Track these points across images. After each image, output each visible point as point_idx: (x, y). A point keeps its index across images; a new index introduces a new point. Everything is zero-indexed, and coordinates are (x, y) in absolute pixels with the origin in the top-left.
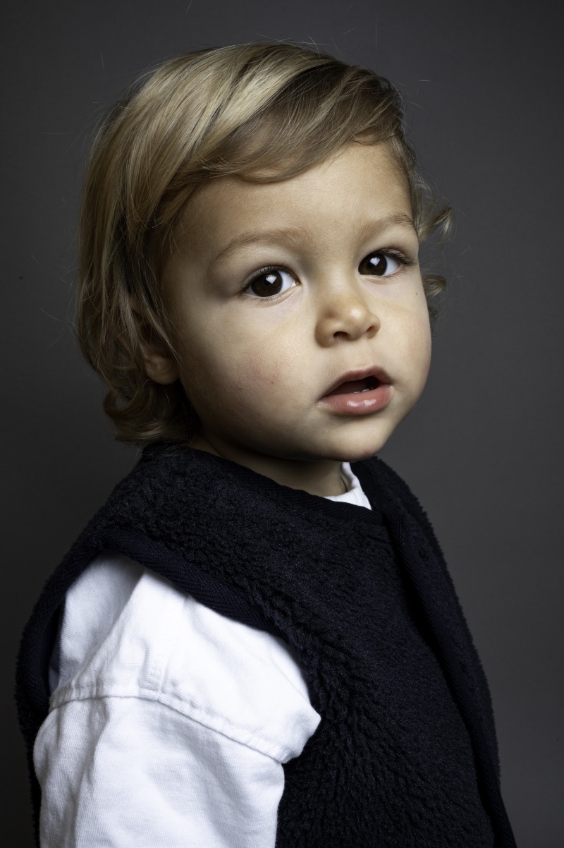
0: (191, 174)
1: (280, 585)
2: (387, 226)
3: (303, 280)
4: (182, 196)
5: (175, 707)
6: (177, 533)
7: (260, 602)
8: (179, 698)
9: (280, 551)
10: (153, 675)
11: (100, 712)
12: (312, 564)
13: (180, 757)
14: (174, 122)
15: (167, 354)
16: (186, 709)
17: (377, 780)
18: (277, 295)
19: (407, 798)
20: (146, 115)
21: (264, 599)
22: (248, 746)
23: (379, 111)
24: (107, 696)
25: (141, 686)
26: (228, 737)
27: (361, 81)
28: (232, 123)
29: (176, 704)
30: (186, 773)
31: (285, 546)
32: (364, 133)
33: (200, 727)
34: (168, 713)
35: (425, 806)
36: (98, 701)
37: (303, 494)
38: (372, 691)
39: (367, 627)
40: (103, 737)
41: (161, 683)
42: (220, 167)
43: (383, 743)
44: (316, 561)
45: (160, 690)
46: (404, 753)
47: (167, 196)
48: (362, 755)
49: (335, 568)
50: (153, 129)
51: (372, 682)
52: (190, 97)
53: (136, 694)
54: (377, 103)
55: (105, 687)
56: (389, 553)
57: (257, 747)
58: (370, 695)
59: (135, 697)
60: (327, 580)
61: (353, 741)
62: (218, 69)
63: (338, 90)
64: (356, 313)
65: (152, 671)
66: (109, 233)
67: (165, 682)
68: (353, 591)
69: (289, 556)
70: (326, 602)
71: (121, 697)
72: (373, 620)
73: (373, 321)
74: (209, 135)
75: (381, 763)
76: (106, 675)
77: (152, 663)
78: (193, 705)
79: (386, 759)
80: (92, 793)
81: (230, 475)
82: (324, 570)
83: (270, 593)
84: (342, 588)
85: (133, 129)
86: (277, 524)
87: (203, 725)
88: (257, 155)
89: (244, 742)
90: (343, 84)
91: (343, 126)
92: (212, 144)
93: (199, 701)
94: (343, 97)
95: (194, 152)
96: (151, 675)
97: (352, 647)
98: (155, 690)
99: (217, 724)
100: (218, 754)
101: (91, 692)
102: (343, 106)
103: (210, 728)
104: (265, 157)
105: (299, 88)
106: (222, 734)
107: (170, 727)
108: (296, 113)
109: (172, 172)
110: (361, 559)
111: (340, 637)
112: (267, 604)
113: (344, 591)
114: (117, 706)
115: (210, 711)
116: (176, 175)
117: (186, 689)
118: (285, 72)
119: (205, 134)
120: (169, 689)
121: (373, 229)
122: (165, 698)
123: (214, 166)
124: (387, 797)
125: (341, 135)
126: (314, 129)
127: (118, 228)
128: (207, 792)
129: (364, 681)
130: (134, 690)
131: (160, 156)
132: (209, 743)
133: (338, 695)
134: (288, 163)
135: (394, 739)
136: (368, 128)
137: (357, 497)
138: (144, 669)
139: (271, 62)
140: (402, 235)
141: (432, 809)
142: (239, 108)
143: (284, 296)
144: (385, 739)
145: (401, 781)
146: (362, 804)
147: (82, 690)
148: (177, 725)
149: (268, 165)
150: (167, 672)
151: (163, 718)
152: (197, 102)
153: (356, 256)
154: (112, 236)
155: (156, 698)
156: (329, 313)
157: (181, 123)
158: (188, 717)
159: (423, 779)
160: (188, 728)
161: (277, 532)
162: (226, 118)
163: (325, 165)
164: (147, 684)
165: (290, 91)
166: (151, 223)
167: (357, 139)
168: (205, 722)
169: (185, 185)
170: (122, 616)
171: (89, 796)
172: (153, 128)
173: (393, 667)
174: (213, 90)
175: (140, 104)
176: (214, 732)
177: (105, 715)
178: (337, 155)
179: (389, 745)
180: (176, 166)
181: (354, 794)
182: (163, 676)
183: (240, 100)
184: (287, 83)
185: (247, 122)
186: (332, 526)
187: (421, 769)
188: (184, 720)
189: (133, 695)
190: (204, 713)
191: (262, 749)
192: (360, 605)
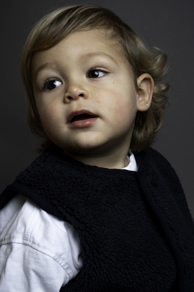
5: (33, 247)
8: (35, 243)
11: (10, 248)
16: (36, 247)
24: (12, 243)
29: (33, 245)
36: (10, 244)
40: (10, 256)
41: (29, 238)
45: (29, 240)
53: (22, 242)
55: (12, 239)
71: (16, 243)
76: (12, 235)
77: (26, 231)
80: (5, 275)
93: (40, 244)
96: (26, 235)
98: (27, 240)
101: (8, 241)
114: (15, 246)
117: (36, 240)
120: (32, 240)
122: (30, 244)
130: (21, 240)
138: (24, 233)
147: (5, 241)
155: (28, 244)
156: (66, 91)
158: (37, 250)
164: (25, 238)
171: (4, 276)
177: (11, 249)
182: (30, 235)
190: (42, 248)
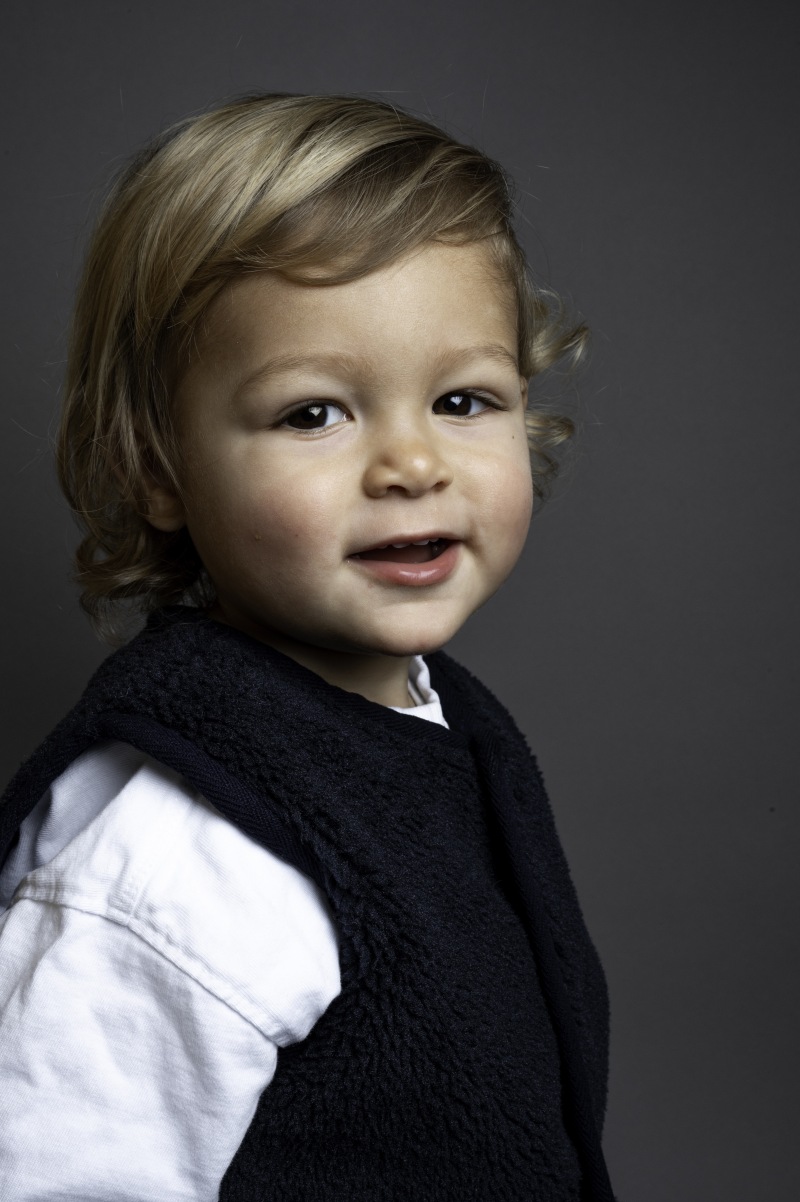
0: (221, 265)
1: (325, 805)
2: (473, 358)
3: (357, 415)
4: (210, 290)
5: (147, 939)
6: (196, 719)
7: (298, 819)
8: (154, 928)
9: (325, 767)
10: (128, 893)
11: (53, 923)
12: (368, 786)
13: (141, 1003)
14: (205, 197)
15: (171, 492)
16: (159, 942)
17: (414, 1070)
18: (321, 429)
19: (447, 1099)
20: (170, 185)
21: (305, 818)
22: (226, 1004)
23: (474, 202)
24: (65, 906)
25: (110, 902)
26: (203, 987)
27: (454, 164)
28: (277, 206)
29: (149, 934)
30: (142, 1024)
31: (332, 761)
32: (452, 230)
33: (172, 968)
34: (138, 945)
35: (468, 1114)
36: (55, 909)
37: (359, 699)
38: (422, 958)
39: (434, 876)
40: (51, 952)
41: (135, 905)
42: (257, 260)
43: (428, 1026)
44: (374, 783)
45: (132, 913)
46: (451, 1043)
47: (190, 289)
48: (402, 1037)
49: (399, 795)
50: (176, 204)
51: (424, 948)
52: (226, 170)
53: (103, 913)
54: (473, 191)
55: (66, 894)
56: (471, 786)
57: (238, 1008)
58: (419, 963)
59: (100, 916)
60: (387, 810)
61: (394, 1017)
62: (267, 134)
63: (419, 175)
64: (421, 464)
65: (128, 888)
66: (113, 328)
67: (140, 905)
68: (421, 827)
69: (336, 774)
70: (381, 838)
71: (82, 911)
72: (444, 868)
73: (442, 474)
74: (248, 218)
75: (421, 1049)
76: (69, 880)
77: (128, 879)
78: (169, 941)
79: (428, 1046)
81: (268, 664)
82: (384, 796)
83: (311, 811)
84: (407, 822)
85: (152, 202)
86: (324, 731)
87: (176, 967)
88: (307, 248)
89: (222, 996)
90: (427, 167)
91: (420, 222)
92: (249, 232)
93: (177, 936)
94: (427, 183)
95: (229, 237)
96: (125, 892)
97: (404, 900)
98: (126, 912)
99: (194, 968)
100: (187, 1005)
101: (48, 894)
102: (423, 196)
103: (185, 973)
104: (318, 252)
105: (369, 169)
106: (197, 982)
107: (136, 962)
108: (361, 201)
109: (197, 260)
110: (431, 791)
111: (391, 884)
112: (307, 824)
113: (408, 827)
114: (74, 921)
115: (189, 953)
116: (202, 265)
117: (163, 918)
118: (354, 147)
119: (244, 217)
120: (144, 914)
121: (453, 360)
122: (137, 925)
123: (251, 258)
124: (423, 1094)
125: (417, 233)
126: (383, 222)
127: (125, 322)
128: (164, 1053)
129: (414, 944)
130: (100, 906)
131: (182, 240)
132: (179, 990)
133: (384, 955)
134: (345, 261)
135: (442, 1024)
136: (457, 225)
137: (432, 712)
138: (118, 884)
139: (338, 130)
140: (495, 372)
141: (476, 1120)
142: (289, 188)
143: (330, 431)
144: (429, 1021)
145: (444, 1077)
146: (391, 1099)
148: (145, 960)
149: (320, 262)
150: (145, 892)
151: (129, 949)
152: (236, 175)
153: (431, 391)
154: (116, 333)
155: (126, 923)
156: (386, 461)
157: (215, 198)
158: (161, 954)
159: (471, 1080)
160: (158, 966)
161: (324, 742)
162: (270, 200)
163: (395, 268)
164: (118, 903)
165: (360, 169)
166: (168, 320)
167: (440, 238)
168: (180, 963)
169: (214, 278)
170: (106, 812)
172: (176, 202)
173: (465, 932)
174: (256, 162)
175: (163, 171)
176: (188, 978)
177: (59, 927)
178: (413, 255)
179: (435, 1030)
180: (203, 254)
181: (384, 1086)
182: (139, 896)
183: (292, 177)
184: (354, 160)
185: (298, 206)
186: (397, 743)
187: (471, 1068)
188: (155, 956)
189: (98, 912)
190: (180, 952)
191: (244, 1012)
192: (428, 847)
